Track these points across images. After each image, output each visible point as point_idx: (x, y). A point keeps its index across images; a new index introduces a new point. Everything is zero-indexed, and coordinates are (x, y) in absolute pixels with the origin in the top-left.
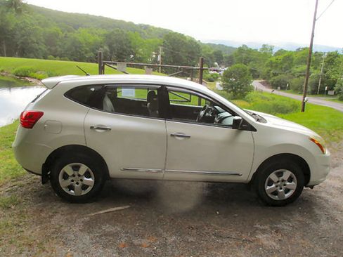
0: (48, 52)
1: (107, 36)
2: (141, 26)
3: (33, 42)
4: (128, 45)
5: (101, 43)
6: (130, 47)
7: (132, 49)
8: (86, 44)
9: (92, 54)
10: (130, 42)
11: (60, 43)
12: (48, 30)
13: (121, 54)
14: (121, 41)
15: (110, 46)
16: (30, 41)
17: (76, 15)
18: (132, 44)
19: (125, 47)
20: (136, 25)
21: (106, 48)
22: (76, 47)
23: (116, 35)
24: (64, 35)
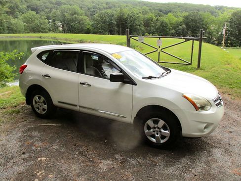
0: (145, 31)
1: (186, 18)
2: (216, 8)
3: (137, 25)
4: (201, 23)
5: (181, 23)
6: (203, 24)
7: (204, 26)
8: (170, 24)
9: (173, 31)
10: (203, 21)
11: (153, 25)
12: (146, 16)
13: (195, 30)
14: (196, 20)
15: (187, 24)
16: (135, 24)
17: (169, 4)
18: (204, 22)
19: (199, 25)
20: (212, 7)
21: (184, 26)
22: (163, 26)
23: (192, 16)
24: (156, 19)
